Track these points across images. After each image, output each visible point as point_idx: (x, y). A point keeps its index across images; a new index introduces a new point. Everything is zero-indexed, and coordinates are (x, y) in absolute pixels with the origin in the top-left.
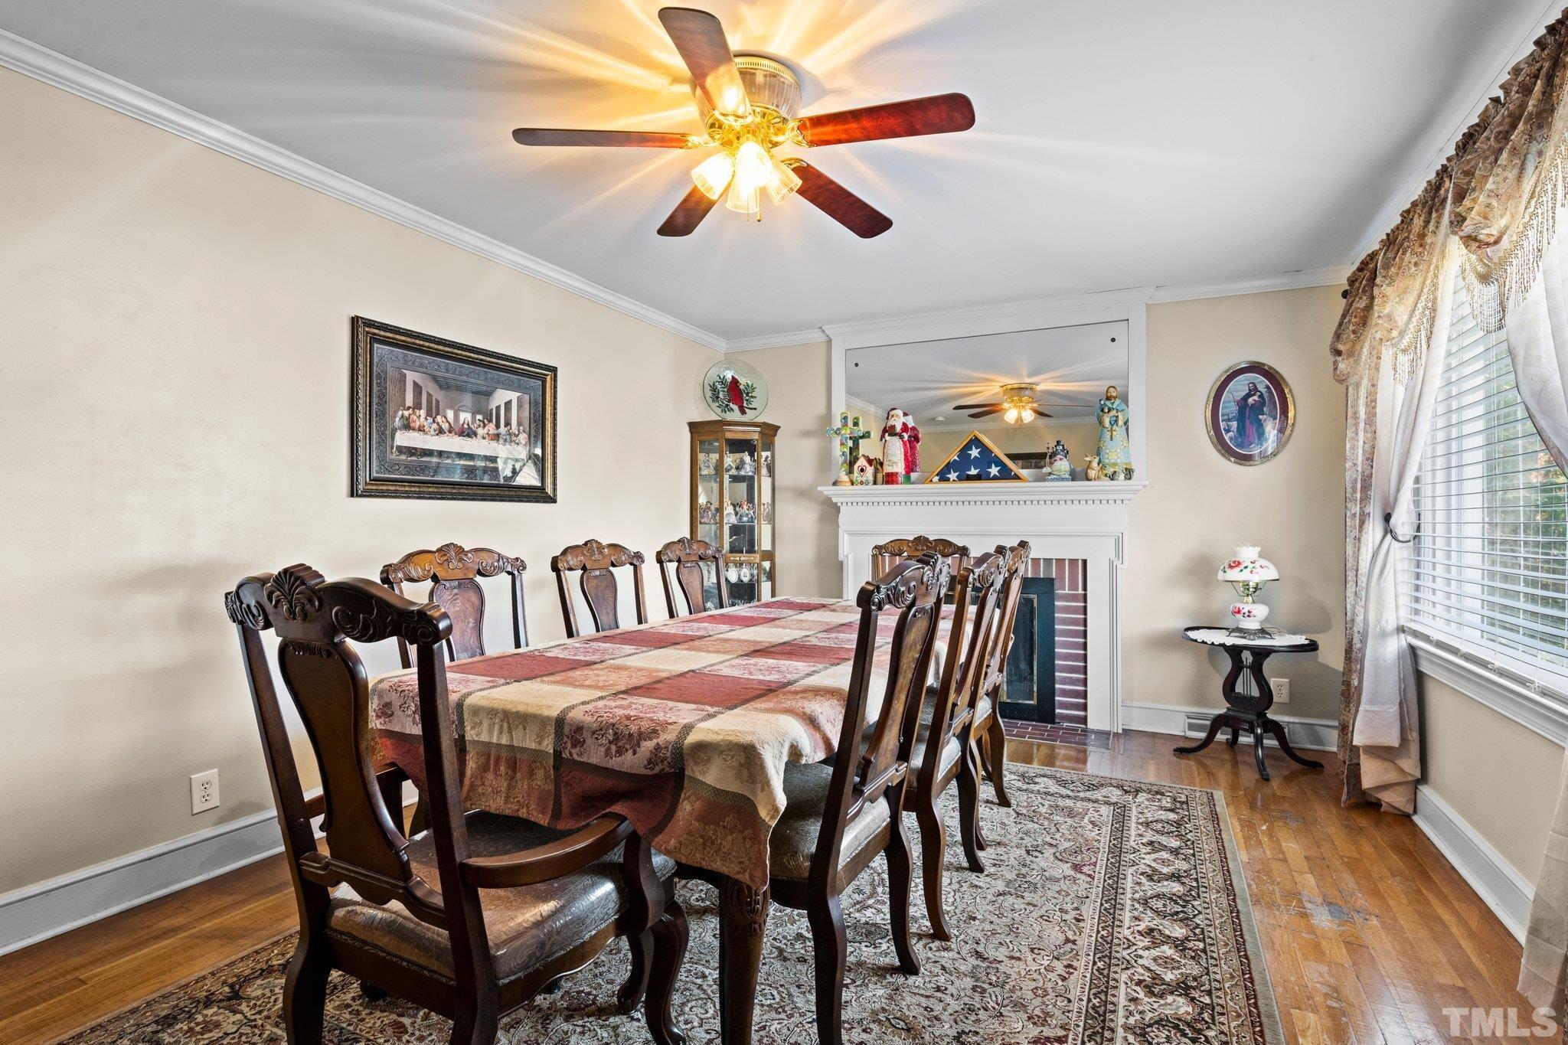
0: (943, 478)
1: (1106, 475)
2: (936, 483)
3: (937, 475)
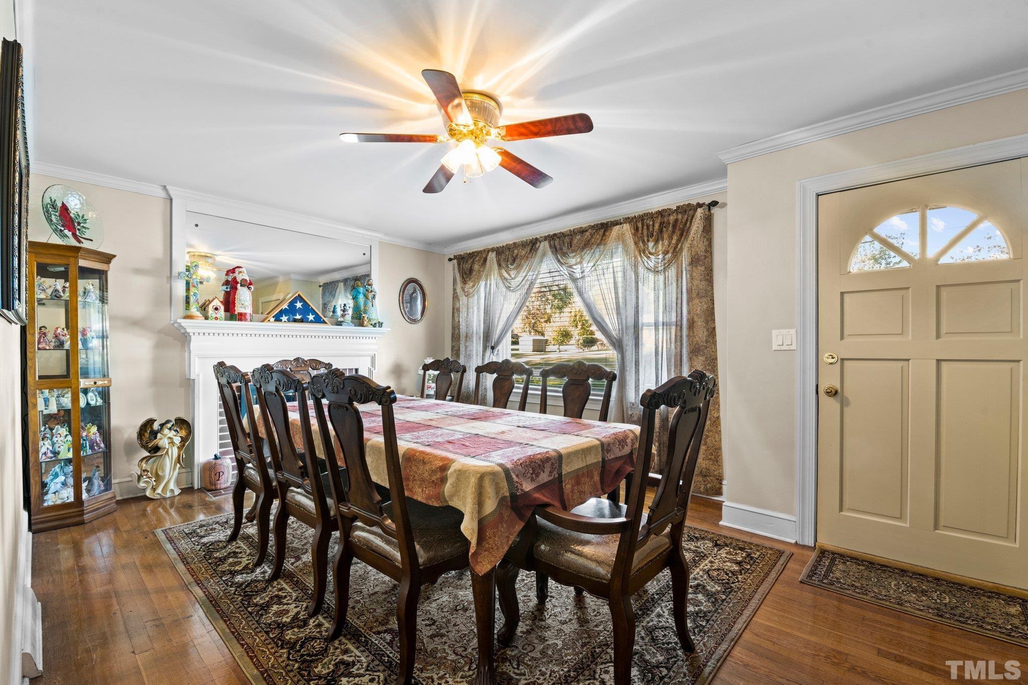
0: (278, 319)
1: (371, 324)
2: (272, 322)
3: (273, 317)
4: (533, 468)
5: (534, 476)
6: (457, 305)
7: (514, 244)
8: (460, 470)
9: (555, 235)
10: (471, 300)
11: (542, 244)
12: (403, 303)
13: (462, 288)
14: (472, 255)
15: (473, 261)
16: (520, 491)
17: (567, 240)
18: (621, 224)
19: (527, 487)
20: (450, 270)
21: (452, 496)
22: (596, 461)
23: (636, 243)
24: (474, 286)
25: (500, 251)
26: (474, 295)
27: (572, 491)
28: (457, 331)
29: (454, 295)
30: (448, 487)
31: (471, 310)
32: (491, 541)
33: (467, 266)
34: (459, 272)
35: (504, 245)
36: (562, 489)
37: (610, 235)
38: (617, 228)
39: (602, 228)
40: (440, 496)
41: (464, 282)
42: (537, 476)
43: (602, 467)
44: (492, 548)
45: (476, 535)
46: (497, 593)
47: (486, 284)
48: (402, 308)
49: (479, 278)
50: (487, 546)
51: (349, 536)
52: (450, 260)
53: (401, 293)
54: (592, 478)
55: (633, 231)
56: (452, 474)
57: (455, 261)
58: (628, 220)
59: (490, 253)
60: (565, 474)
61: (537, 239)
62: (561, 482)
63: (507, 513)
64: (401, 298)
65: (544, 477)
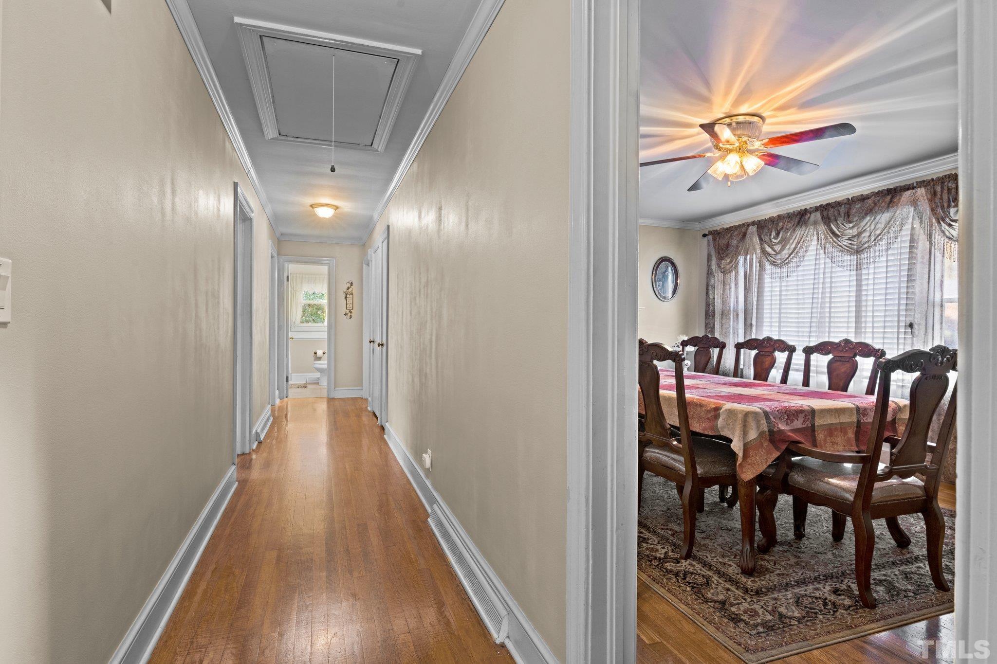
4: (788, 415)
5: (789, 421)
6: (712, 282)
7: (779, 216)
8: (729, 410)
9: (828, 205)
10: (728, 276)
11: (813, 215)
12: (655, 281)
13: (718, 264)
14: (729, 230)
15: (731, 236)
16: (776, 428)
17: (843, 209)
18: (914, 188)
19: (782, 427)
20: (704, 246)
21: (723, 427)
22: (850, 420)
23: (932, 210)
24: (731, 262)
25: (762, 226)
26: (731, 272)
27: (825, 440)
28: (711, 308)
29: (708, 271)
30: (720, 422)
31: (728, 287)
32: (753, 459)
33: (723, 242)
34: (714, 248)
35: (767, 217)
36: (815, 437)
37: (899, 202)
38: (908, 193)
39: (888, 194)
40: (714, 428)
41: (720, 259)
42: (792, 421)
43: (857, 427)
44: (755, 464)
45: (742, 451)
46: (757, 511)
47: (745, 259)
48: (654, 286)
49: (737, 254)
50: (750, 461)
51: (642, 457)
52: (704, 236)
53: (654, 272)
54: (846, 433)
55: (929, 197)
56: (723, 412)
57: (710, 237)
58: (922, 183)
59: (751, 227)
60: (818, 426)
61: (806, 210)
62: (814, 431)
63: (766, 444)
64: (653, 277)
65: (798, 424)
